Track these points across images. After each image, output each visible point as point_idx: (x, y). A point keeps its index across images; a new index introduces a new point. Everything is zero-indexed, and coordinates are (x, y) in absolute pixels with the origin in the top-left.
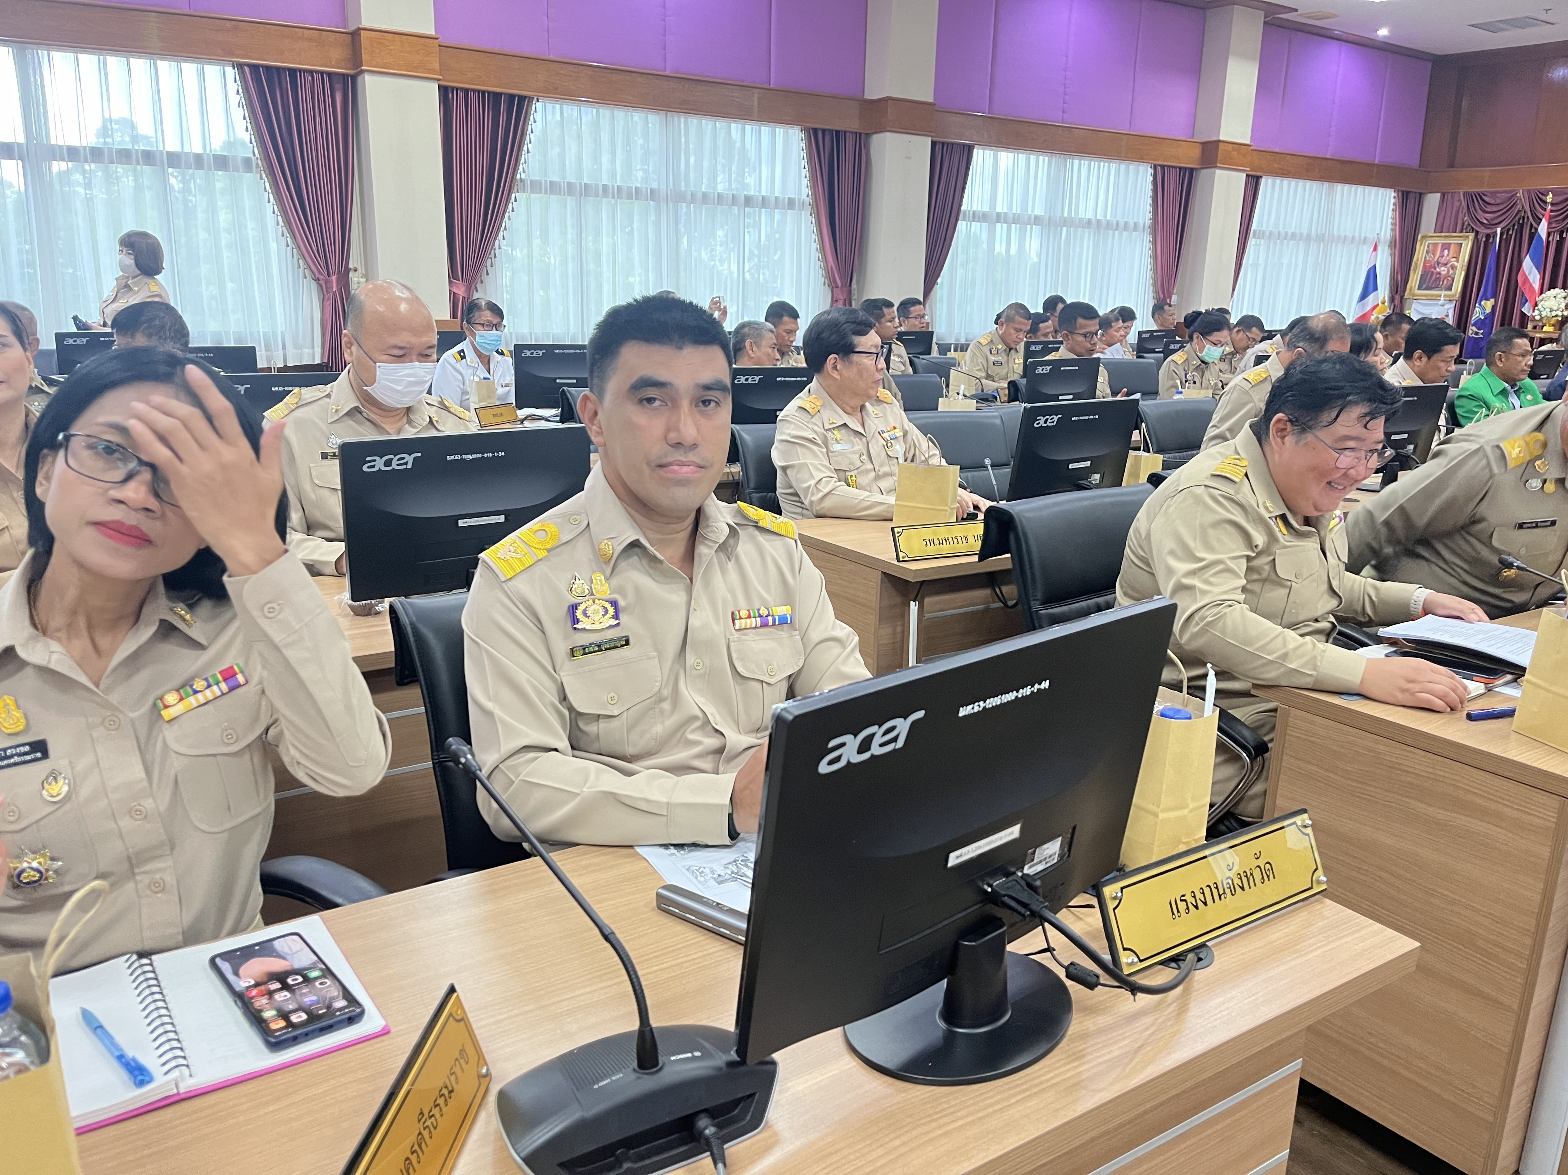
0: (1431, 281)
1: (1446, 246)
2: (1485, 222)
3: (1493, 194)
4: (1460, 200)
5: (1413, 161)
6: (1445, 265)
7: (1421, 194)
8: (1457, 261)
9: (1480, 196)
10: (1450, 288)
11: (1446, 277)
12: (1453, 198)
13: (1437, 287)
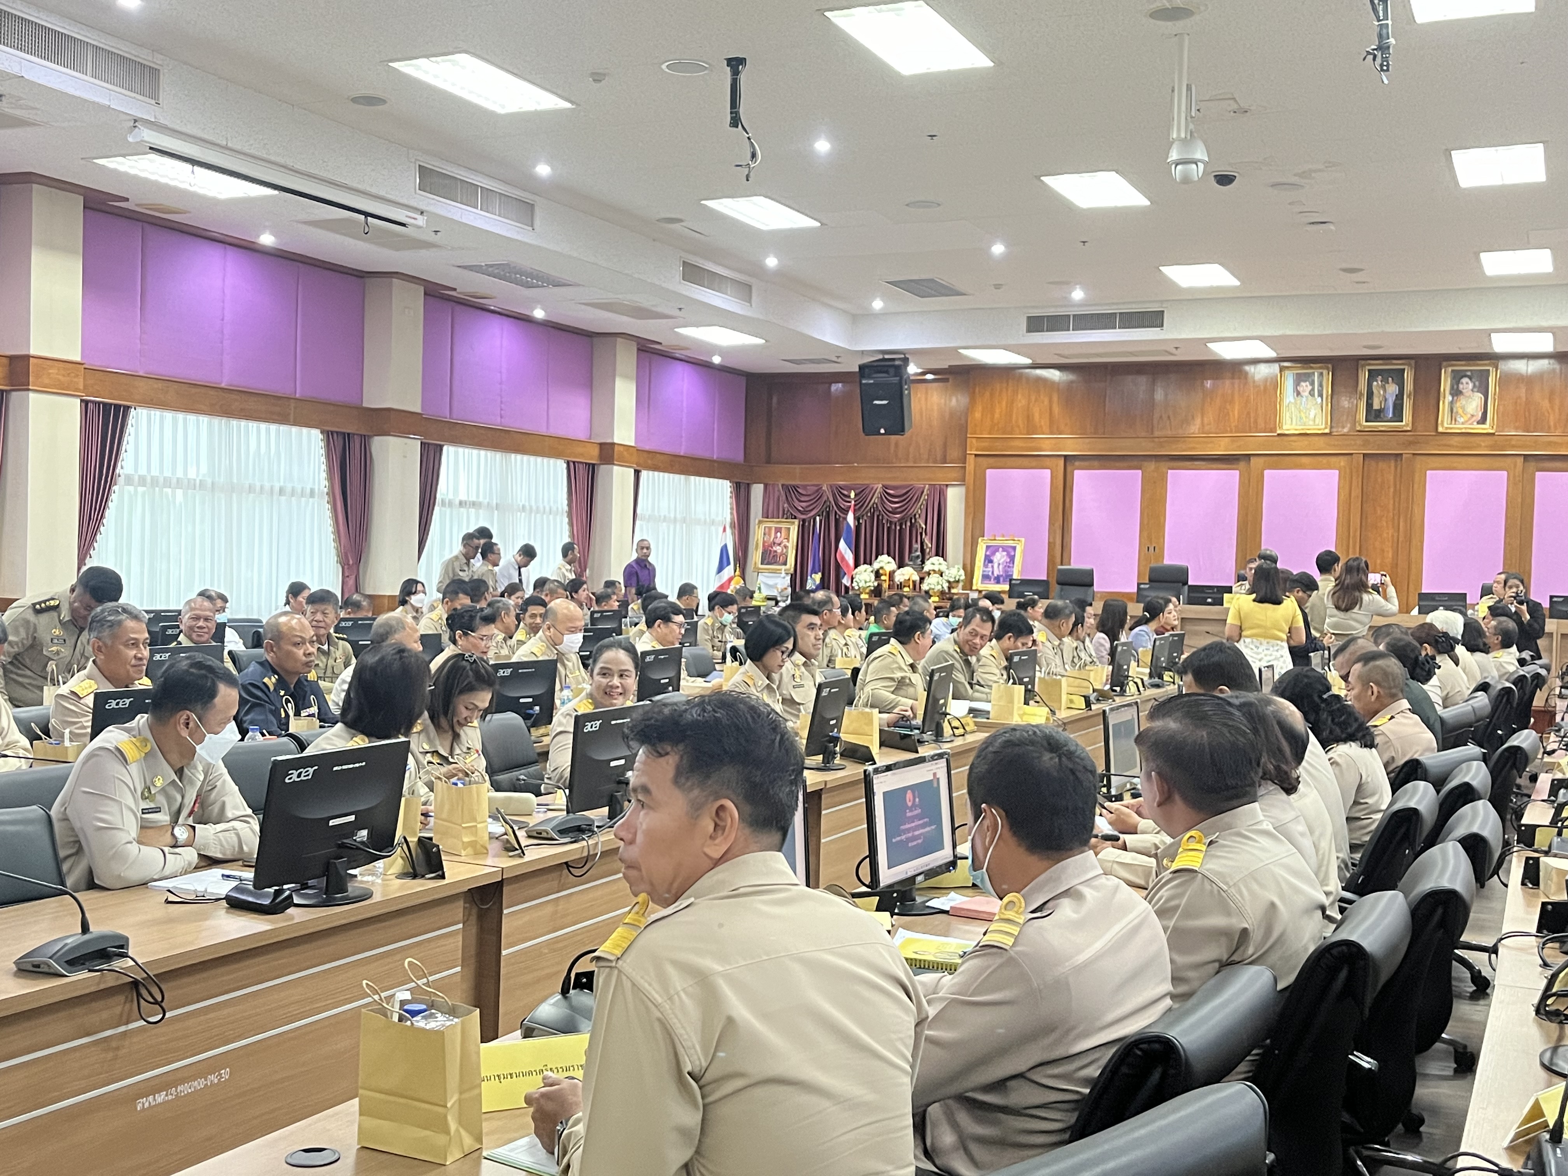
0: (770, 557)
1: (778, 530)
2: (800, 508)
3: (805, 487)
4: (779, 491)
5: (740, 458)
6: (779, 545)
7: (748, 484)
8: (788, 541)
9: (795, 487)
10: (785, 564)
11: (782, 554)
12: (774, 489)
13: (775, 563)
